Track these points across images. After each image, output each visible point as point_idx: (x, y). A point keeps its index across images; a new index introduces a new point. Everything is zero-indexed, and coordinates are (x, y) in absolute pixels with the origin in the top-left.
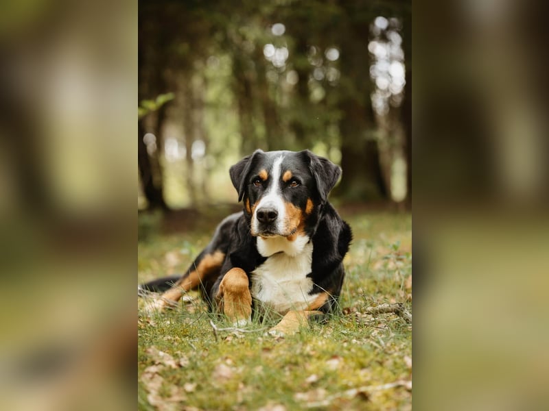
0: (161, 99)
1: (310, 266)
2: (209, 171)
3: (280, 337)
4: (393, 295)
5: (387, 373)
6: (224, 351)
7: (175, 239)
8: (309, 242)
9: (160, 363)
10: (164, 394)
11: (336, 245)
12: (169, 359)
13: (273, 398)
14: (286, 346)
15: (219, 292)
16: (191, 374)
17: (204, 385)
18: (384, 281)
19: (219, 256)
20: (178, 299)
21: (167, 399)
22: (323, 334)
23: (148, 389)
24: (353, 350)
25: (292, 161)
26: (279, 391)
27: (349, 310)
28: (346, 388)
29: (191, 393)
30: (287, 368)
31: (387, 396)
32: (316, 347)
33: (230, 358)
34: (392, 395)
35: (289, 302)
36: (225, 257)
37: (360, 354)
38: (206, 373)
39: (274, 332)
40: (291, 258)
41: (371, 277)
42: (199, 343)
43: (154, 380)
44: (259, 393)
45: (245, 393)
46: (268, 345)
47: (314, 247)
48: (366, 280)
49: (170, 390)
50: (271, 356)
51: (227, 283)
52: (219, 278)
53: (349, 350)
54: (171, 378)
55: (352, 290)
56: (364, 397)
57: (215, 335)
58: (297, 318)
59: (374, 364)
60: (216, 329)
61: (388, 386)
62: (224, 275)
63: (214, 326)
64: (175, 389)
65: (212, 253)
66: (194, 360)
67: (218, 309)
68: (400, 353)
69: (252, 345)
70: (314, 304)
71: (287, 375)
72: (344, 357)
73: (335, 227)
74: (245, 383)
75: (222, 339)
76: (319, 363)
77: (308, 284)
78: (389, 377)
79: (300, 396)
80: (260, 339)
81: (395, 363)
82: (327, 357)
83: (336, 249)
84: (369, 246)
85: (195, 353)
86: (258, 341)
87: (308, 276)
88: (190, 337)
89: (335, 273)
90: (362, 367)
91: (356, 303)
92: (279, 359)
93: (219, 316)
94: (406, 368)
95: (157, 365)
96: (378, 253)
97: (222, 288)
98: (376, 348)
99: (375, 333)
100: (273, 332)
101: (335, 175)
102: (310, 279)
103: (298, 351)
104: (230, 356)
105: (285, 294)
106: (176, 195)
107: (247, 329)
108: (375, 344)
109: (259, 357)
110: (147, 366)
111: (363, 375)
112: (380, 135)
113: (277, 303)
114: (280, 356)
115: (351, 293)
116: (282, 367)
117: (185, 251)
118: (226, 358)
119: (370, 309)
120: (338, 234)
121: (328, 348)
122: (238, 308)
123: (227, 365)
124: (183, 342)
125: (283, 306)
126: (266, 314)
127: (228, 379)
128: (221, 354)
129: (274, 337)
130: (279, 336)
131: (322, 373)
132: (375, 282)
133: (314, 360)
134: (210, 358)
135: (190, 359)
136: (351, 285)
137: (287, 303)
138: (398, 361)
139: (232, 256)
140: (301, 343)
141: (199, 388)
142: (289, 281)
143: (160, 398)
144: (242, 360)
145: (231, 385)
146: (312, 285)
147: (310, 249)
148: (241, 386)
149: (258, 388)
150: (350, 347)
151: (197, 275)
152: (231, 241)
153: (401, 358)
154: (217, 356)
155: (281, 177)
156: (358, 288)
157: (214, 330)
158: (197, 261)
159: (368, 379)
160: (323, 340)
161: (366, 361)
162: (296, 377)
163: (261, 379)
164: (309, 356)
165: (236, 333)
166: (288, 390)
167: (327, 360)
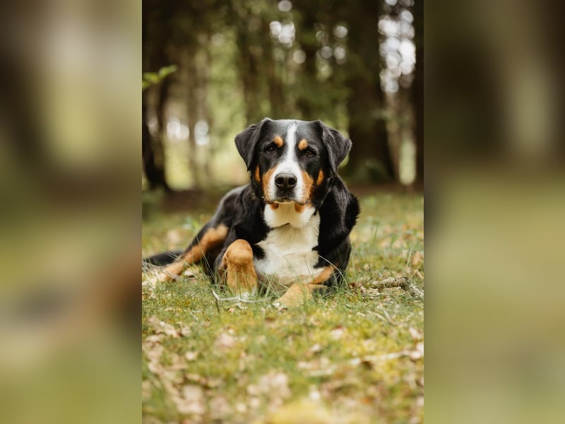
0: (164, 72)
1: (317, 238)
2: (212, 151)
3: (284, 309)
4: (399, 271)
5: (391, 343)
6: (226, 321)
7: (177, 218)
8: (315, 214)
9: (160, 333)
10: (165, 363)
11: (343, 218)
12: (170, 329)
13: (275, 367)
14: (289, 317)
15: (222, 264)
16: (192, 343)
17: (205, 354)
18: (391, 257)
19: (222, 230)
20: (180, 274)
21: (168, 367)
22: (327, 307)
23: (149, 357)
24: (358, 322)
25: (306, 130)
26: (282, 359)
27: (353, 285)
28: (350, 356)
29: (193, 361)
30: (290, 338)
31: (391, 366)
32: (320, 319)
33: (232, 328)
34: (397, 364)
35: (294, 275)
36: (229, 231)
37: (365, 325)
38: (208, 342)
39: (278, 304)
40: (297, 230)
41: (377, 254)
42: (201, 314)
43: (155, 348)
44: (261, 361)
45: (247, 361)
46: (271, 315)
47: (321, 220)
48: (372, 257)
49: (171, 359)
50: (274, 325)
51: (230, 255)
52: (223, 250)
53: (353, 321)
54: (172, 347)
55: (357, 266)
56: (367, 365)
57: (217, 306)
58: (301, 290)
59: (379, 334)
60: (218, 299)
61: (393, 356)
62: (228, 247)
63: (217, 296)
64: (175, 358)
65: (216, 227)
66: (196, 330)
67: (221, 281)
68: (406, 325)
69: (255, 315)
70: (319, 277)
71: (290, 345)
72: (348, 328)
73: (343, 199)
74: (247, 351)
75: (225, 310)
76: (323, 333)
77: (315, 257)
78: (393, 348)
79: (302, 365)
80: (263, 309)
81: (400, 334)
82: (331, 327)
83: (343, 223)
84: (376, 223)
85: (196, 323)
86: (261, 311)
87: (314, 249)
88: (191, 308)
89: (341, 247)
90: (367, 337)
91: (362, 279)
92: (282, 329)
93: (222, 288)
94: (410, 339)
95: (158, 334)
96: (384, 232)
97: (225, 260)
98: (381, 320)
99: (380, 306)
100: (276, 304)
101: (345, 148)
102: (316, 252)
103: (302, 322)
104: (232, 326)
105: (290, 267)
106: (178, 175)
107: (250, 300)
108: (380, 316)
109: (262, 327)
110: (147, 335)
111: (367, 345)
112: (388, 114)
113: (281, 276)
114: (284, 326)
115: (356, 269)
116: (286, 337)
117: (187, 227)
118: (229, 328)
119: (375, 283)
120: (345, 207)
121: (332, 318)
122: (241, 280)
123: (229, 334)
124: (185, 313)
125: (288, 279)
126: (270, 285)
127: (230, 348)
128: (223, 324)
129: (277, 309)
130: (282, 307)
131: (325, 343)
132: (381, 258)
133: (318, 330)
134: (212, 327)
135: (192, 328)
136: (357, 261)
137: (293, 276)
138: (403, 332)
139: (236, 227)
140: (304, 313)
141: (200, 357)
142: (294, 254)
143: (160, 366)
144: (245, 330)
145: (233, 353)
146: (317, 258)
147: (317, 220)
148: (243, 354)
149: (260, 356)
150: (354, 318)
151: (199, 250)
152: (236, 212)
153: (407, 329)
154: (219, 325)
155: (297, 145)
156: (364, 264)
157: (217, 300)
158: (200, 235)
159: (372, 349)
160: (327, 311)
161: (370, 331)
162: (299, 346)
163: (264, 348)
164: (312, 327)
165: (239, 305)
166: (291, 359)
167: (331, 330)
